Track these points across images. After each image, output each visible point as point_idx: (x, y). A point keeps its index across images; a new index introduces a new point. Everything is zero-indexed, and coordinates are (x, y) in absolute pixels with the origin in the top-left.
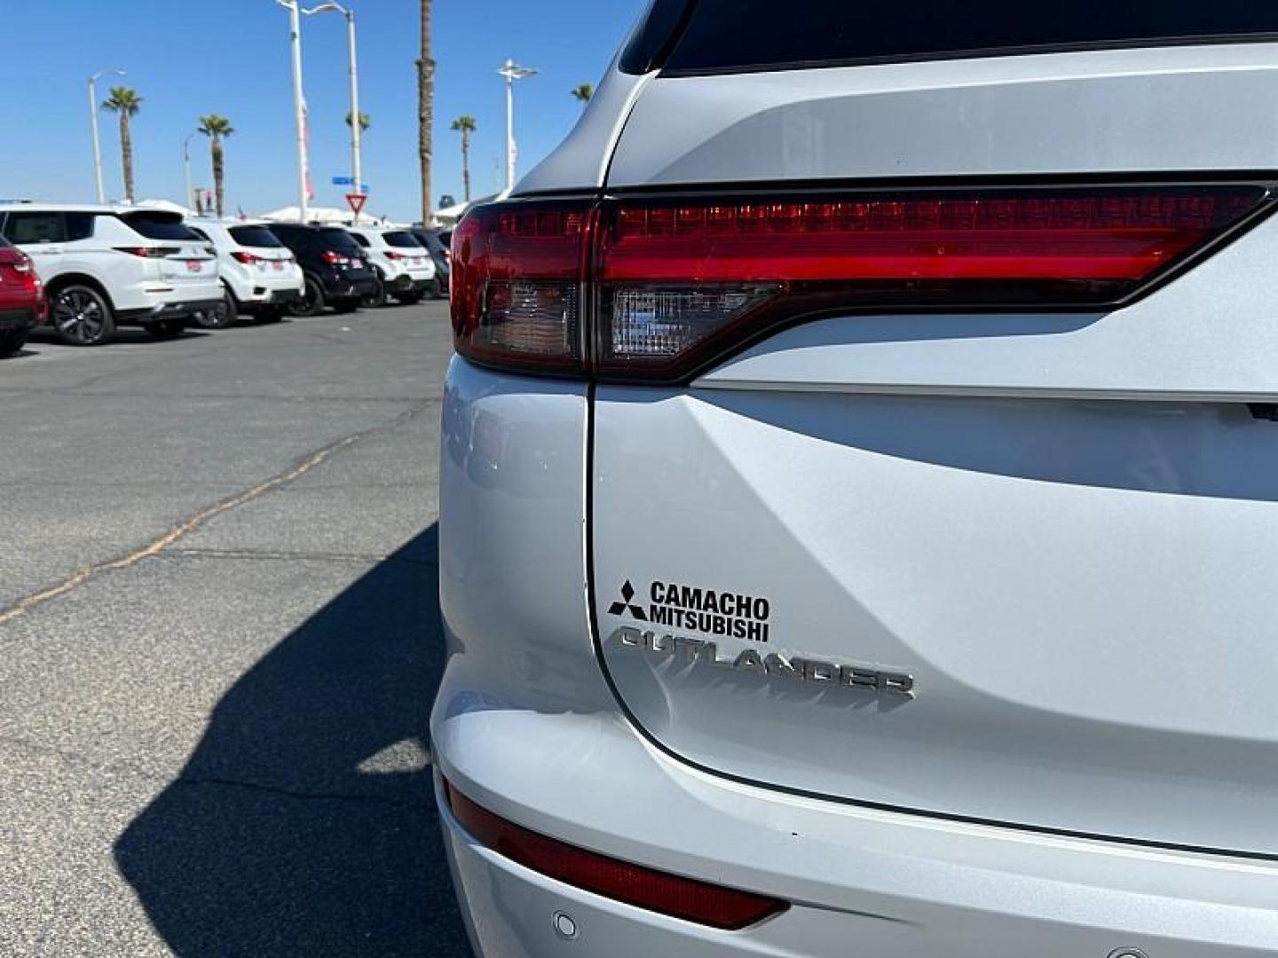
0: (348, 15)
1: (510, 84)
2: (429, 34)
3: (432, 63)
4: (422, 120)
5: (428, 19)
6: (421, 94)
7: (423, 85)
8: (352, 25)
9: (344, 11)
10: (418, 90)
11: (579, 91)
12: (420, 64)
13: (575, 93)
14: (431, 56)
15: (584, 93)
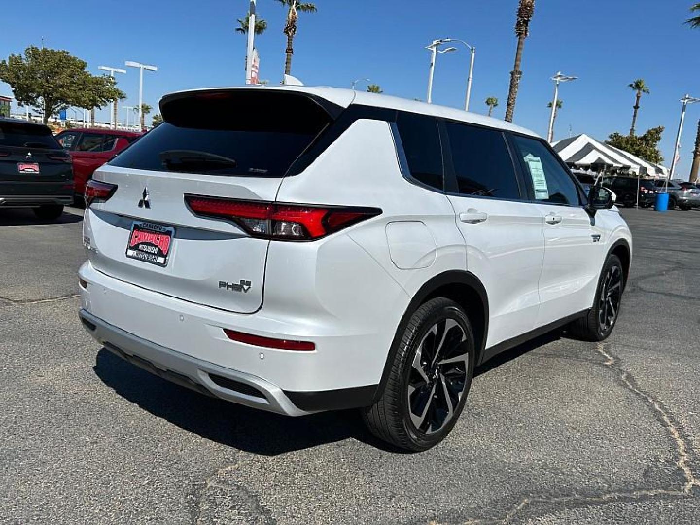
0: (472, 50)
1: (557, 85)
2: (521, 57)
3: (520, 73)
4: (509, 105)
5: (521, 49)
6: (511, 90)
7: (513, 85)
8: (474, 54)
9: (471, 48)
10: (509, 88)
11: (634, 85)
12: (512, 73)
13: (631, 85)
14: (520, 69)
15: (638, 86)
